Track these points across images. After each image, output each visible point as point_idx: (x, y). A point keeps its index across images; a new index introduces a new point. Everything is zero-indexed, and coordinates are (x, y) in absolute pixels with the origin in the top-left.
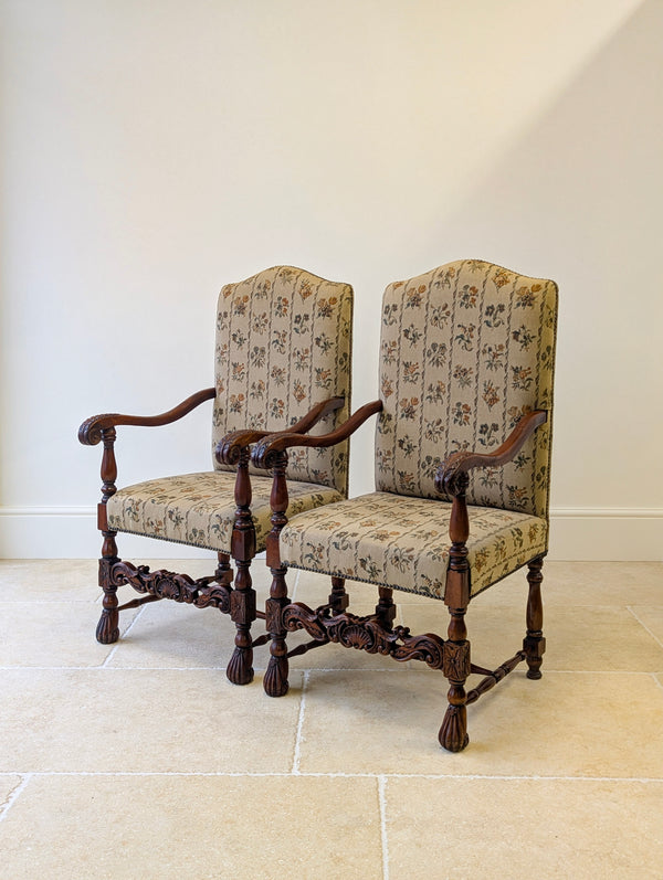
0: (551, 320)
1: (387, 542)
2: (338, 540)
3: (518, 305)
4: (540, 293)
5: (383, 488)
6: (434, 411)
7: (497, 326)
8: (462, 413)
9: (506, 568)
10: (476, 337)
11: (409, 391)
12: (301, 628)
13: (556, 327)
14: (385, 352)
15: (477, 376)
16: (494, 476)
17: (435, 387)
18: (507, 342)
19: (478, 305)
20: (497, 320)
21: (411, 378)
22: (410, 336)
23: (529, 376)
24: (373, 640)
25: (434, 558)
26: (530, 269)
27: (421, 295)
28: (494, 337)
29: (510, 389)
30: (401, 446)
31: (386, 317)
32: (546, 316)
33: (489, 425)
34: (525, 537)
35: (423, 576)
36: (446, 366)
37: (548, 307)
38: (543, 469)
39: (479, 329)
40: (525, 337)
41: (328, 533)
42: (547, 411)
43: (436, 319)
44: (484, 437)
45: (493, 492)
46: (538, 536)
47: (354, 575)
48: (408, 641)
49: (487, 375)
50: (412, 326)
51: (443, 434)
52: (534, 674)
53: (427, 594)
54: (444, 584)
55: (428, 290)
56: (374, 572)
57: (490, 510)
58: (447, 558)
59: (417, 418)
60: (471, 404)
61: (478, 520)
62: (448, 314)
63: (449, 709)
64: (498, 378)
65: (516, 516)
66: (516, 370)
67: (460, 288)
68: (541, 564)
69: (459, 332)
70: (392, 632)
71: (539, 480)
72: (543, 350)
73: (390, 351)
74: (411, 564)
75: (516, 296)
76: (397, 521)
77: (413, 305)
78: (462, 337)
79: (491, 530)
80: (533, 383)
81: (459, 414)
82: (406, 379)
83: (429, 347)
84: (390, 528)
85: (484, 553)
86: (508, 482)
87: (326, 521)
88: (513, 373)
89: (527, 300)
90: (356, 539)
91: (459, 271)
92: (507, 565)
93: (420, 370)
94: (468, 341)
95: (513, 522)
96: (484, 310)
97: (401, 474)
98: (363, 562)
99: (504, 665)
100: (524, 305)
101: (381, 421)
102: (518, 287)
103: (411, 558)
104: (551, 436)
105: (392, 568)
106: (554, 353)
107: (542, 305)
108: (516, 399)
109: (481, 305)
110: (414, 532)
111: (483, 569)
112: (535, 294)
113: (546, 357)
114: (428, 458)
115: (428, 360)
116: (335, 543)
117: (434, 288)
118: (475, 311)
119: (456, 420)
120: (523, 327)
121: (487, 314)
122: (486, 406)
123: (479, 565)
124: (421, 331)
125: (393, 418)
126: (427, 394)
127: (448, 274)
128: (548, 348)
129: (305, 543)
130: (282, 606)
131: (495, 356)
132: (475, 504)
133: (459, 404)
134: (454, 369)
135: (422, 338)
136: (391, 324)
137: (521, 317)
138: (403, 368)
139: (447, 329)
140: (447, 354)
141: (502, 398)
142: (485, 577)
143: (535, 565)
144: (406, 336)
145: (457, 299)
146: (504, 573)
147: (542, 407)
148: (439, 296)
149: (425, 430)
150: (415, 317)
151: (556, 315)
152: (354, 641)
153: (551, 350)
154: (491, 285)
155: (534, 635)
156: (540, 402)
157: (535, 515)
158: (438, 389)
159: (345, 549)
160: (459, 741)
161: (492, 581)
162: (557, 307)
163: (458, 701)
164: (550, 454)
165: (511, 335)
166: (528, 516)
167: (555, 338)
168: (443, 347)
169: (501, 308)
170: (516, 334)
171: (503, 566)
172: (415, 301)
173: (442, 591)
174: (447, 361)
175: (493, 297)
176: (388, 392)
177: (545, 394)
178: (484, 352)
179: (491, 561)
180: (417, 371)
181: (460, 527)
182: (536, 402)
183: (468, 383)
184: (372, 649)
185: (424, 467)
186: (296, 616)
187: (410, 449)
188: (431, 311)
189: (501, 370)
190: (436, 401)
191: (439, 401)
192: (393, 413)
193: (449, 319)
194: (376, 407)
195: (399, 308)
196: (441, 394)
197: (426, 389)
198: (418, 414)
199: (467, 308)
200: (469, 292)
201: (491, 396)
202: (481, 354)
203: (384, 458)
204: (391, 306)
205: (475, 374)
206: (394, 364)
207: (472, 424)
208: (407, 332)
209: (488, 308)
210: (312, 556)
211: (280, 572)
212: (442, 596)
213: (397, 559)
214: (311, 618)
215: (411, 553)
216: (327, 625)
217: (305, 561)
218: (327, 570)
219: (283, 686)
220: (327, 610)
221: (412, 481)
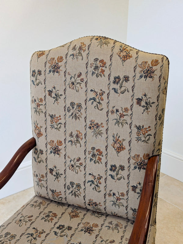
3: (141, 77)
5: (40, 196)
6: (74, 151)
7: (123, 93)
8: (96, 155)
10: (106, 100)
11: (55, 135)
14: (34, 105)
15: (107, 130)
16: (121, 201)
17: (74, 134)
18: (132, 106)
19: (107, 75)
20: (123, 89)
21: (56, 126)
22: (53, 95)
23: (149, 133)
27: (60, 64)
28: (120, 101)
29: (134, 142)
30: (51, 172)
31: (34, 79)
32: (162, 86)
33: (118, 166)
36: (82, 120)
37: (164, 78)
39: (108, 94)
40: (146, 103)
42: (159, 156)
43: (73, 84)
44: (113, 174)
45: (120, 211)
49: (114, 129)
50: (54, 88)
51: (82, 168)
55: (64, 61)
59: (62, 155)
60: (103, 149)
62: (82, 80)
64: (124, 132)
66: (139, 128)
67: (91, 60)
69: (92, 95)
72: (160, 113)
73: (38, 105)
75: (138, 69)
77: (54, 72)
78: (94, 99)
80: (152, 138)
81: (94, 155)
82: (52, 127)
83: (68, 105)
86: (132, 205)
88: (136, 130)
89: (148, 73)
91: (89, 46)
93: (63, 121)
94: (99, 103)
96: (112, 79)
97: (53, 191)
100: (146, 77)
102: (139, 62)
107: (160, 76)
108: (139, 149)
109: (109, 75)
112: (154, 68)
113: (162, 118)
114: (72, 183)
115: (68, 114)
117: (70, 59)
118: (104, 80)
119: (91, 159)
120: (145, 95)
121: (114, 83)
122: (115, 152)
124: (61, 92)
125: (44, 152)
126: (69, 138)
127: (80, 48)
128: (163, 111)
131: (121, 116)
133: (93, 148)
134: (88, 123)
135: (62, 98)
136: (38, 85)
137: (143, 87)
138: (49, 119)
139: (82, 92)
140: (83, 111)
141: (127, 148)
144: (50, 95)
145: (89, 68)
147: (157, 154)
148: (74, 66)
149: (68, 163)
154: (117, 59)
156: (155, 151)
158: (77, 137)
165: (135, 101)
168: (79, 106)
169: (126, 79)
170: (139, 101)
172: (55, 69)
174: (83, 116)
175: (119, 69)
176: (39, 134)
177: (159, 144)
178: (112, 112)
180: (60, 121)
182: (153, 151)
183: (100, 134)
185: (69, 189)
187: (58, 176)
188: (68, 77)
189: (127, 127)
190: (76, 145)
191: (78, 145)
192: (44, 150)
193: (83, 85)
194: (31, 145)
195: (43, 73)
196: (80, 140)
197: (68, 135)
198: (62, 152)
199: (97, 76)
200: (98, 64)
201: (118, 145)
202: (110, 114)
203: (40, 179)
204: (36, 71)
205: (106, 127)
206: (42, 115)
207: (104, 164)
208: (50, 92)
209: (115, 79)
221: (60, 196)
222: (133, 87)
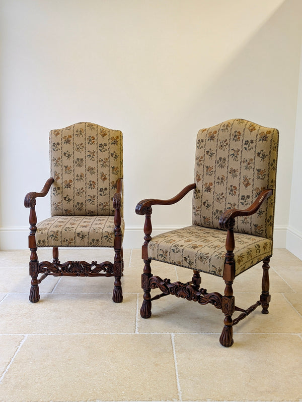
0: (275, 147)
1: (197, 250)
2: (174, 248)
3: (260, 140)
4: (271, 134)
5: (196, 224)
6: (220, 189)
7: (250, 150)
8: (233, 190)
9: (252, 263)
10: (240, 155)
11: (208, 179)
12: (157, 287)
13: (277, 150)
14: (197, 161)
15: (240, 173)
16: (248, 219)
17: (220, 177)
18: (255, 157)
19: (241, 140)
20: (250, 147)
22: (209, 154)
23: (264, 173)
24: (190, 294)
25: (218, 258)
26: (266, 123)
27: (215, 135)
28: (248, 155)
29: (256, 179)
30: (204, 204)
31: (198, 145)
32: (273, 145)
33: (246, 196)
34: (262, 249)
35: (213, 266)
36: (226, 168)
37: (274, 141)
38: (270, 217)
39: (242, 151)
40: (263, 155)
41: (170, 245)
42: (273, 190)
43: (221, 146)
44: (243, 201)
45: (247, 227)
46: (268, 248)
47: (182, 265)
48: (206, 296)
49: (245, 172)
50: (210, 149)
51: (224, 200)
52: (265, 311)
53: (215, 274)
54: (223, 270)
55: (218, 133)
56: (190, 263)
57: (245, 235)
58: (224, 258)
59: (212, 192)
60: (237, 186)
61: (239, 240)
62: (227, 144)
63: (225, 327)
64: (250, 174)
65: (257, 239)
66: (258, 171)
67: (233, 132)
68: (269, 260)
69: (232, 152)
70: (198, 291)
71: (268, 222)
72: (272, 161)
73: (200, 161)
74: (208, 260)
75: (259, 136)
76: (202, 240)
77: (211, 140)
78: (233, 155)
79: (245, 245)
80: (266, 176)
81: (232, 190)
82: (207, 174)
83: (218, 159)
84: (198, 243)
85: (242, 256)
86: (254, 222)
87: (169, 239)
89: (264, 138)
90: (183, 248)
91: (232, 124)
92: (252, 261)
93: (214, 170)
94: (236, 157)
95: (256, 241)
96: (244, 142)
97: (204, 218)
98: (186, 259)
99: (251, 307)
100: (263, 140)
101: (195, 193)
102: (260, 132)
103: (208, 257)
104: (275, 201)
105: (199, 262)
106: (277, 162)
107: (271, 140)
108: (258, 184)
109: (243, 140)
110: (209, 245)
111: (241, 263)
112: (268, 135)
113: (273, 165)
114: (217, 211)
115: (218, 165)
116: (173, 250)
117: (221, 132)
118: (239, 143)
119: (230, 193)
120: (262, 151)
121: (245, 144)
122: (244, 187)
123: (239, 261)
124: (214, 152)
125: (201, 191)
126: (217, 181)
127: (227, 126)
128: (274, 160)
129: (159, 249)
130: (149, 277)
131: (248, 164)
132: (238, 232)
133: (231, 186)
134: (229, 169)
135: (215, 155)
136: (201, 148)
137: (261, 146)
138: (206, 168)
139: (227, 151)
140: (226, 162)
141: (252, 184)
142: (242, 267)
143: (266, 261)
144: (207, 154)
145: (231, 137)
146: (251, 265)
147: (270, 188)
148: (223, 136)
149: (216, 197)
150: (211, 145)
151: (278, 145)
152: (181, 294)
153: (275, 161)
154: (247, 130)
155: (266, 293)
156: (269, 186)
157: (267, 238)
158: (222, 179)
159: (177, 252)
160: (229, 342)
161: (245, 268)
162: (278, 141)
163: (229, 324)
164: (274, 210)
165: (256, 154)
166: (263, 239)
167: (277, 156)
168: (224, 159)
170: (259, 154)
171: (250, 262)
172: (212, 138)
173: (222, 273)
174: (226, 166)
175: (248, 136)
176: (199, 180)
177: (272, 182)
178: (244, 162)
179: (245, 259)
180: (212, 170)
181: (231, 244)
182: (268, 186)
183: (236, 176)
184: (189, 298)
185: (215, 215)
186: (154, 282)
187: (208, 206)
188: (219, 142)
189: (251, 170)
190: (221, 184)
191: (222, 184)
192: (201, 189)
193: (227, 146)
194: (193, 187)
195: (204, 141)
196: (223, 181)
197: (216, 178)
198: (212, 190)
199: (236, 141)
200: (237, 134)
201: (246, 182)
202: (242, 163)
203: (197, 210)
204: (201, 140)
205: (239, 172)
206: (202, 167)
207: (237, 195)
208: (208, 152)
209: (246, 142)
210: (162, 255)
211: (148, 262)
212: (222, 275)
213: (201, 258)
214: (162, 283)
215: (208, 255)
216: (169, 286)
217: (159, 258)
218: (169, 262)
219: (148, 313)
220: (169, 280)
221: (209, 221)
222: (255, 146)
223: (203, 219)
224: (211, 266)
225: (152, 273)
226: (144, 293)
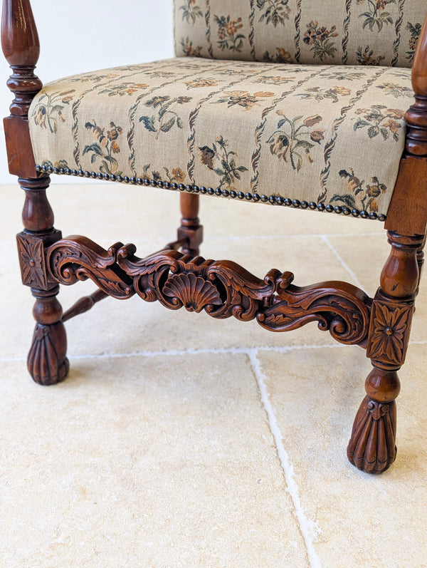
1: (257, 108)
2: (152, 112)
5: (190, 51)
12: (85, 278)
16: (387, 8)
24: (223, 297)
25: (372, 133)
35: (343, 173)
45: (382, 38)
47: (187, 181)
48: (292, 296)
53: (347, 207)
54: (390, 187)
56: (230, 172)
58: (400, 133)
63: (370, 408)
74: (318, 151)
76: (256, 78)
84: (248, 88)
90: (190, 107)
97: (221, 22)
98: (208, 153)
103: (317, 137)
105: (271, 163)
116: (145, 120)
129: (82, 123)
130: (47, 244)
152: (187, 298)
159: (166, 129)
163: (390, 396)
173: (384, 201)
184: (220, 311)
186: (71, 259)
210: (97, 149)
211: (36, 184)
212: (383, 210)
213: (285, 141)
214: (103, 263)
215: (316, 127)
216: (133, 271)
217: (85, 160)
218: (131, 175)
219: (59, 368)
220: (132, 248)
221: (239, 32)
223: (215, 27)
224: (334, 175)
225: (57, 226)
226: (34, 299)
